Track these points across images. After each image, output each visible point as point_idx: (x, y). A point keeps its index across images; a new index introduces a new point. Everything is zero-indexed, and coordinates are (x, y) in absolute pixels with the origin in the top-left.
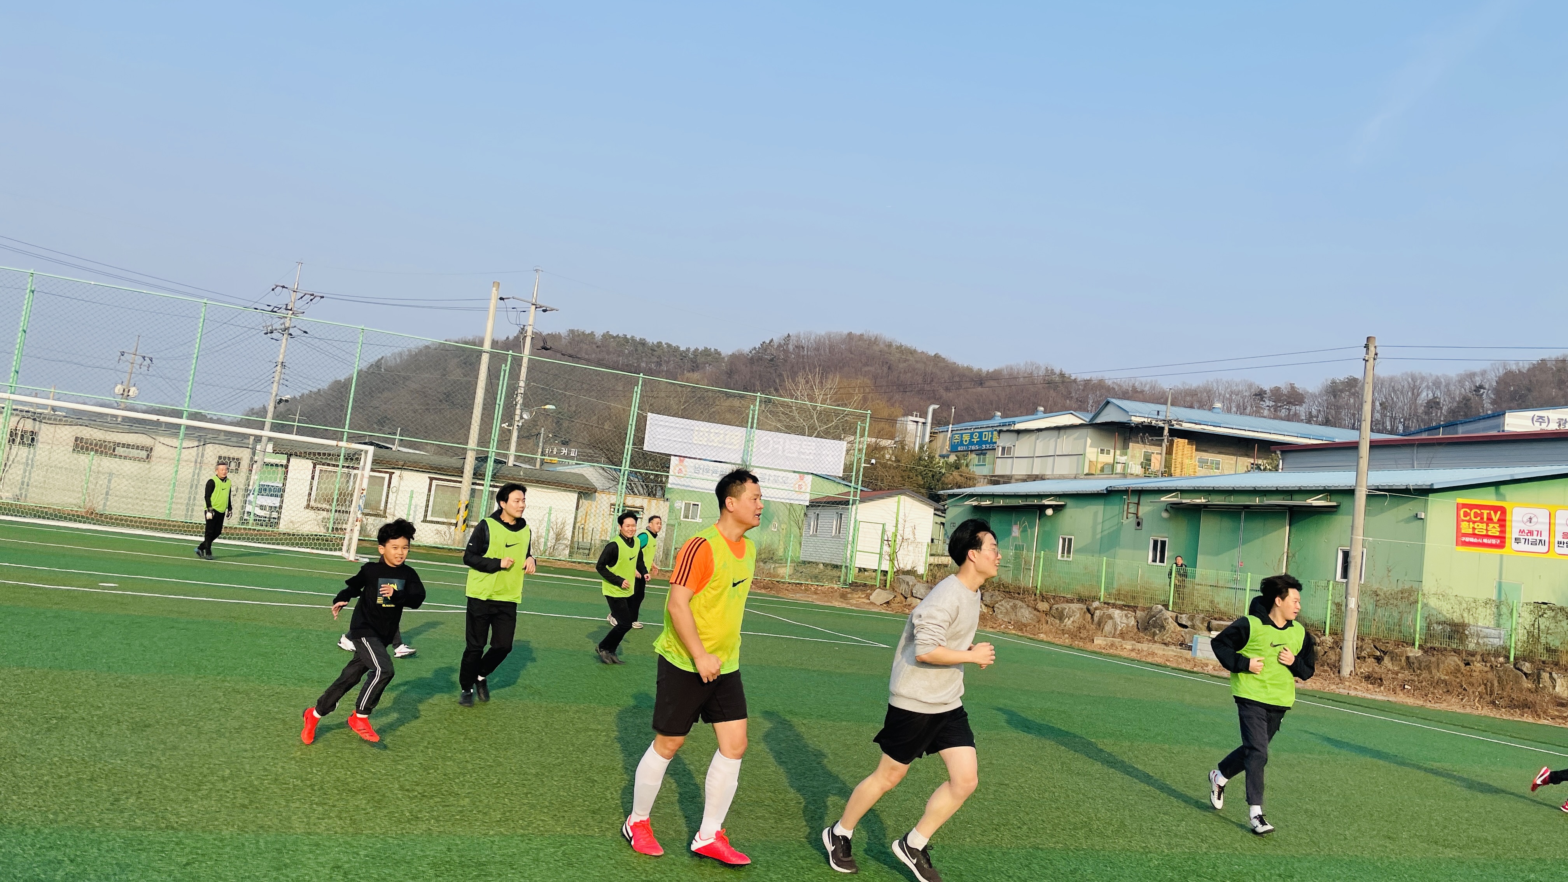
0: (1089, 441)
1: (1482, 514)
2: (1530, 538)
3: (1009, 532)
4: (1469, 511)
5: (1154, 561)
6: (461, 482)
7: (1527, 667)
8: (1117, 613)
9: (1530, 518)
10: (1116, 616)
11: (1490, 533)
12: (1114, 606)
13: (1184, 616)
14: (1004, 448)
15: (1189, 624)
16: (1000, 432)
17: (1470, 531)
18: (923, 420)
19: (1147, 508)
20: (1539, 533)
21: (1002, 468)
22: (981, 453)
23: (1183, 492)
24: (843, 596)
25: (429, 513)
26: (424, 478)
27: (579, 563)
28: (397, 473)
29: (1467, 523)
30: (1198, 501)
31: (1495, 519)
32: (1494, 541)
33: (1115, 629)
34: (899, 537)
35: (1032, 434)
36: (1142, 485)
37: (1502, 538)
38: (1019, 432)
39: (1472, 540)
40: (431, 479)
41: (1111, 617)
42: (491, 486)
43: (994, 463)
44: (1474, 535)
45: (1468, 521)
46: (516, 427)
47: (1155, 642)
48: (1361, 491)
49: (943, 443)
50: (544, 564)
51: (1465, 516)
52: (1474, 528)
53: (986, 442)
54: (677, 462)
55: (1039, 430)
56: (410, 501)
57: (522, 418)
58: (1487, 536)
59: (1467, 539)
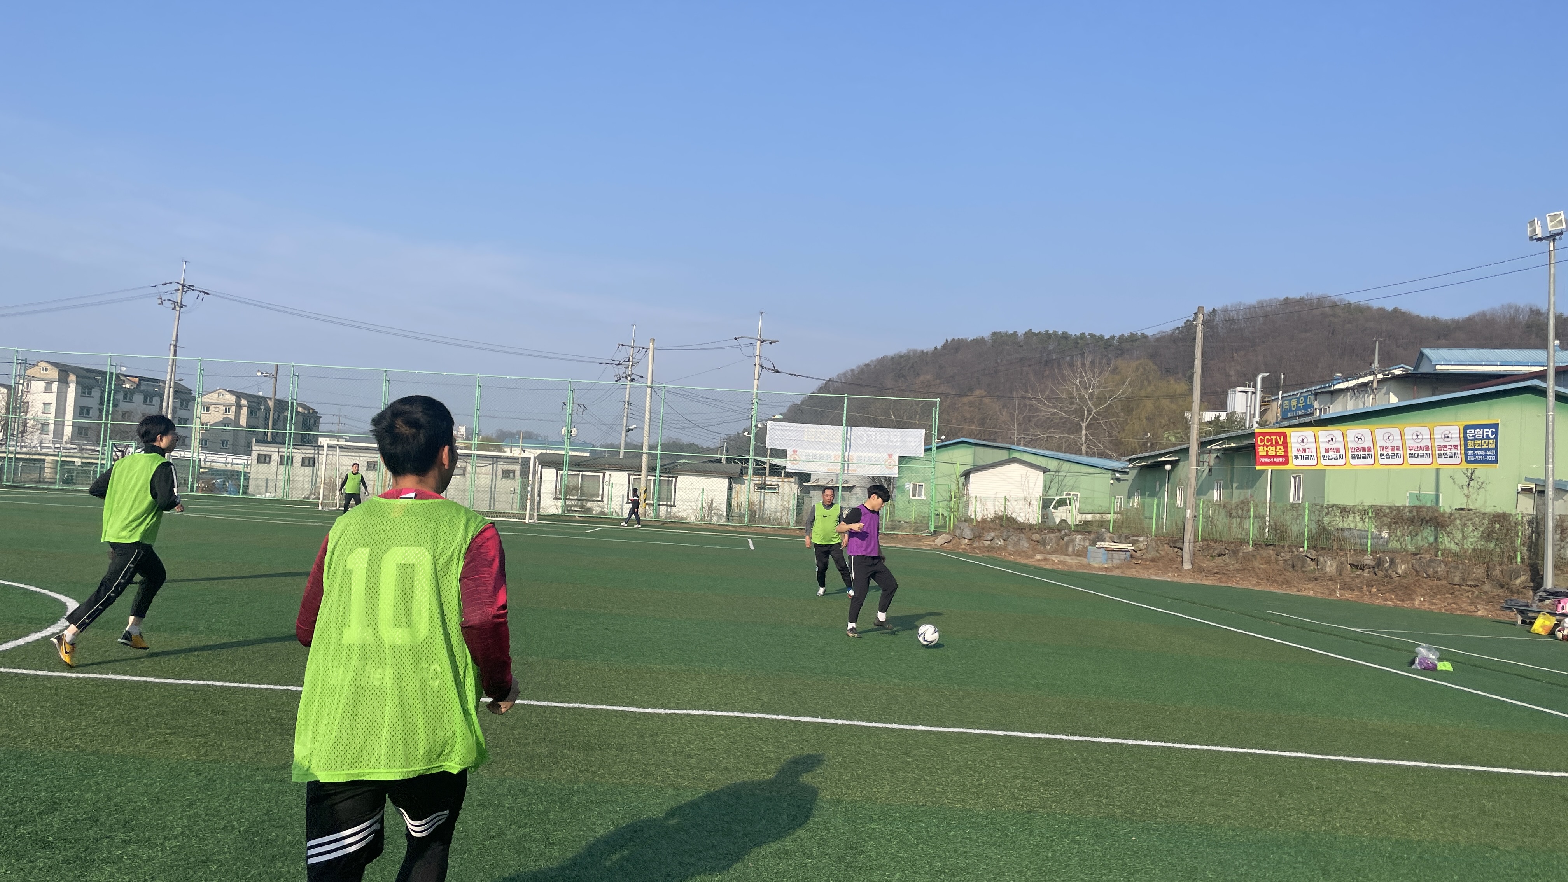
1: (1272, 439)
2: (1304, 454)
4: (1263, 438)
9: (1303, 440)
11: (1278, 454)
14: (1320, 410)
16: (1316, 394)
17: (1265, 454)
18: (1252, 390)
20: (1310, 450)
29: (1263, 448)
31: (1281, 442)
32: (1281, 460)
35: (1345, 393)
37: (1286, 456)
38: (1333, 393)
39: (1267, 460)
44: (1267, 456)
45: (1263, 446)
49: (1276, 410)
51: (1261, 442)
52: (1267, 451)
54: (793, 454)
58: (1276, 456)
59: (1263, 460)
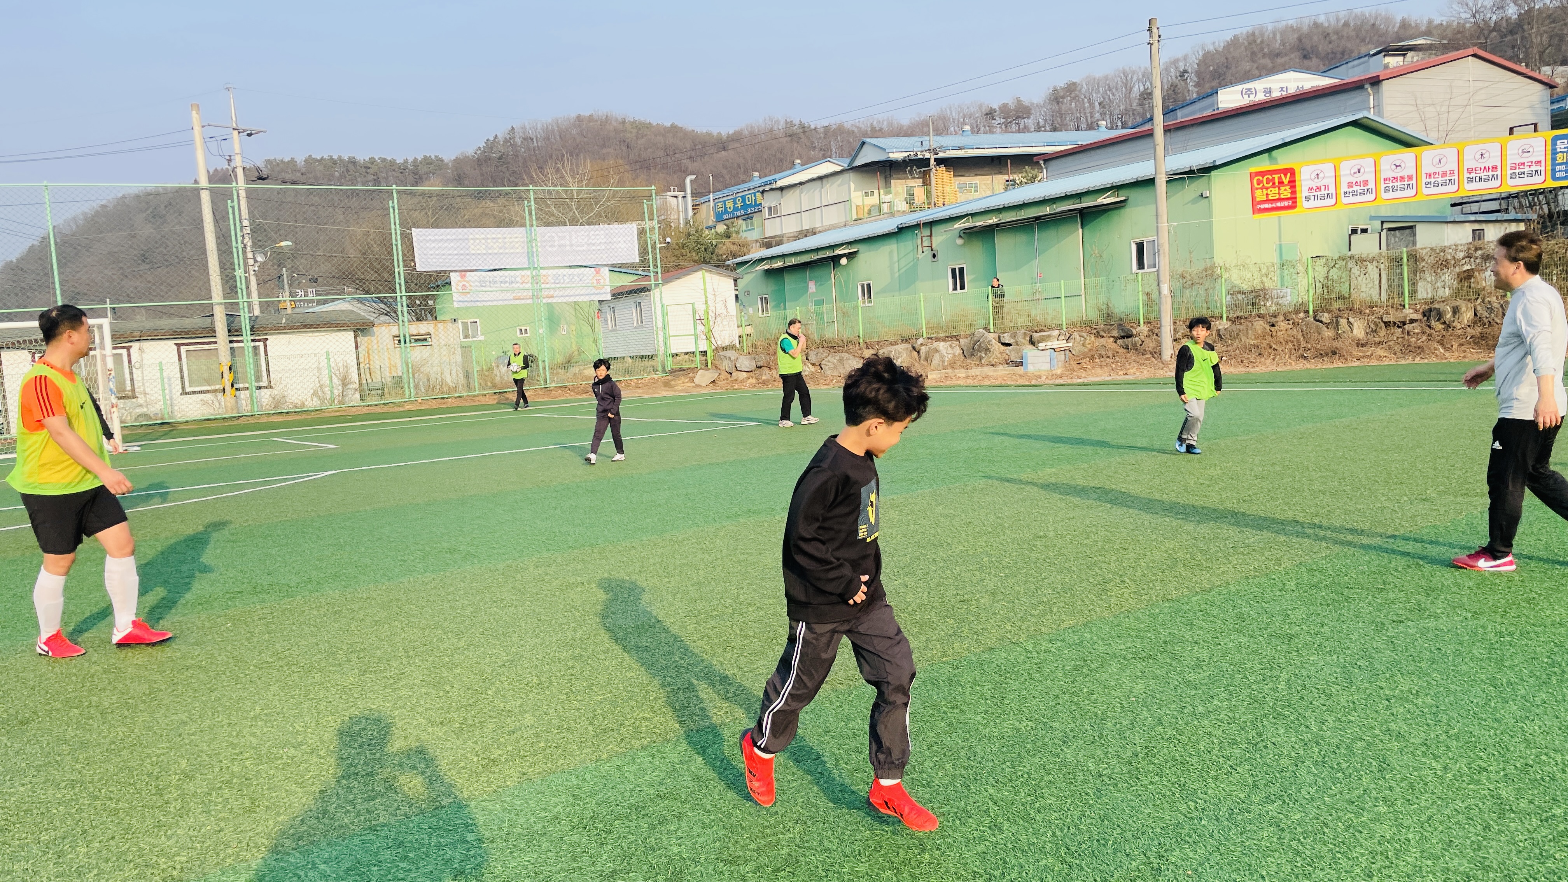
0: (852, 185)
1: (1274, 178)
2: (1319, 193)
3: (806, 289)
4: (1261, 178)
5: (955, 289)
6: (215, 343)
7: (1326, 317)
8: (941, 345)
9: (1318, 174)
10: (941, 348)
11: (1282, 196)
12: (938, 339)
13: (1006, 335)
14: (770, 209)
15: (1011, 341)
16: (763, 192)
17: (1265, 198)
18: (682, 193)
19: (941, 237)
20: (1327, 187)
21: (772, 229)
22: (748, 217)
23: (973, 215)
24: (667, 384)
25: (187, 384)
26: (170, 345)
27: (376, 405)
28: (135, 346)
29: (1260, 191)
30: (990, 222)
31: (1286, 181)
32: (1286, 203)
33: (943, 361)
34: (711, 313)
35: (795, 188)
36: (932, 217)
37: (1293, 199)
38: (782, 189)
39: (1267, 206)
40: (179, 346)
41: (937, 351)
42: (253, 341)
43: (763, 225)
44: (1268, 201)
45: (1262, 188)
46: (252, 273)
47: (983, 365)
48: (1160, 178)
49: (707, 213)
50: (337, 414)
51: (1258, 184)
52: (1267, 194)
53: (750, 206)
54: (459, 278)
55: (801, 184)
56: (162, 374)
57: (256, 261)
58: (1280, 200)
59: (1262, 206)
